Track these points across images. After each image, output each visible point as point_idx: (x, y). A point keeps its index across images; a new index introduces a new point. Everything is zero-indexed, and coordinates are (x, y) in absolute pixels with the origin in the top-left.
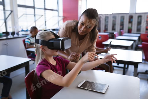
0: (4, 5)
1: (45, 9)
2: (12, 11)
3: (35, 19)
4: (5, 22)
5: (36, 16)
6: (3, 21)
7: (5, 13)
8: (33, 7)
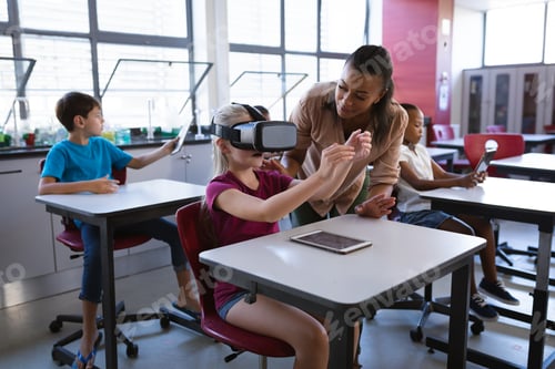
0: (191, 50)
1: (320, 55)
2: (210, 65)
3: (284, 88)
4: (193, 98)
5: (287, 77)
6: (188, 94)
7: (192, 71)
8: (281, 51)
